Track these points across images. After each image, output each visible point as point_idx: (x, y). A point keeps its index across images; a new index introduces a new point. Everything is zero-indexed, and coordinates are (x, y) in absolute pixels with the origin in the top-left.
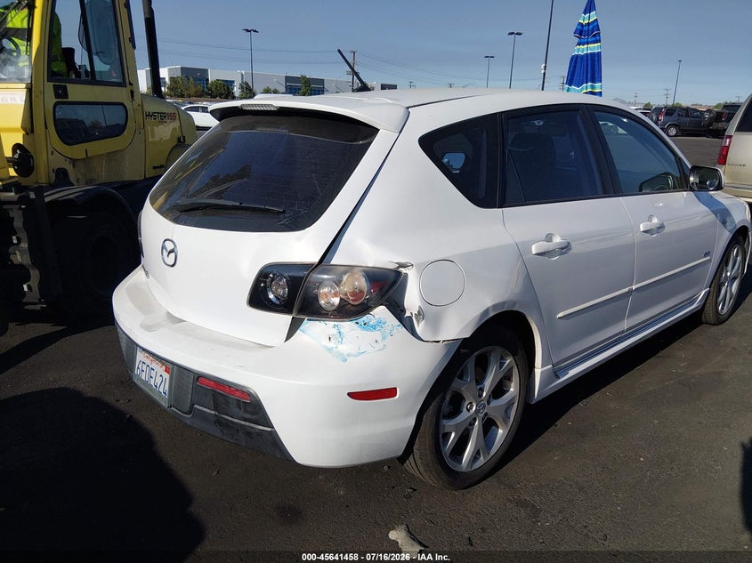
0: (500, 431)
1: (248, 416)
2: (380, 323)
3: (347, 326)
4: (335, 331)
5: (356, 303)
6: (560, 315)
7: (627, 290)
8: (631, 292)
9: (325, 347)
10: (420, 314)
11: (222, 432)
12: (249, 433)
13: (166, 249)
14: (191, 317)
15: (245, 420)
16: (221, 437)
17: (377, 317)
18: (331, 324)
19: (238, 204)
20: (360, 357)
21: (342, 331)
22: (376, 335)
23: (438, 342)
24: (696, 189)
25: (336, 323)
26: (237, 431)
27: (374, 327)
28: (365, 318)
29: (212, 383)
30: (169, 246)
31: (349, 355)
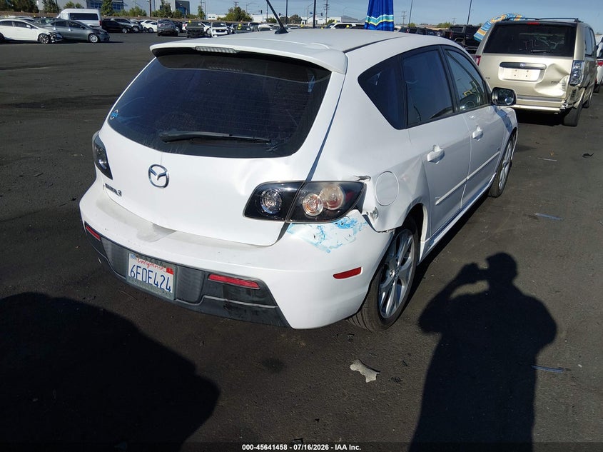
0: (403, 287)
1: (256, 299)
2: (353, 222)
3: (328, 226)
4: (319, 231)
5: (333, 209)
6: (437, 202)
7: (465, 180)
8: (467, 180)
9: (312, 243)
10: (375, 212)
11: (230, 313)
12: (255, 312)
13: (154, 173)
14: (181, 227)
15: (254, 302)
16: (229, 317)
17: (351, 218)
18: (314, 225)
19: (228, 136)
20: (339, 248)
21: (324, 230)
22: (350, 231)
23: (385, 231)
24: (496, 103)
25: (319, 225)
26: (245, 311)
27: (349, 226)
28: (342, 220)
29: (223, 278)
30: (159, 171)
31: (330, 247)
